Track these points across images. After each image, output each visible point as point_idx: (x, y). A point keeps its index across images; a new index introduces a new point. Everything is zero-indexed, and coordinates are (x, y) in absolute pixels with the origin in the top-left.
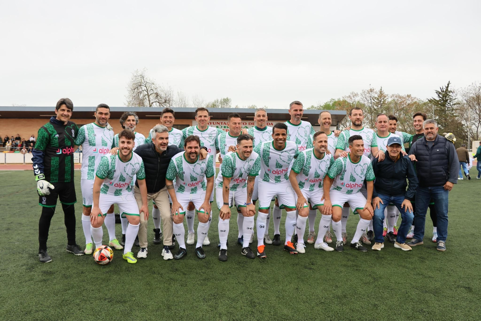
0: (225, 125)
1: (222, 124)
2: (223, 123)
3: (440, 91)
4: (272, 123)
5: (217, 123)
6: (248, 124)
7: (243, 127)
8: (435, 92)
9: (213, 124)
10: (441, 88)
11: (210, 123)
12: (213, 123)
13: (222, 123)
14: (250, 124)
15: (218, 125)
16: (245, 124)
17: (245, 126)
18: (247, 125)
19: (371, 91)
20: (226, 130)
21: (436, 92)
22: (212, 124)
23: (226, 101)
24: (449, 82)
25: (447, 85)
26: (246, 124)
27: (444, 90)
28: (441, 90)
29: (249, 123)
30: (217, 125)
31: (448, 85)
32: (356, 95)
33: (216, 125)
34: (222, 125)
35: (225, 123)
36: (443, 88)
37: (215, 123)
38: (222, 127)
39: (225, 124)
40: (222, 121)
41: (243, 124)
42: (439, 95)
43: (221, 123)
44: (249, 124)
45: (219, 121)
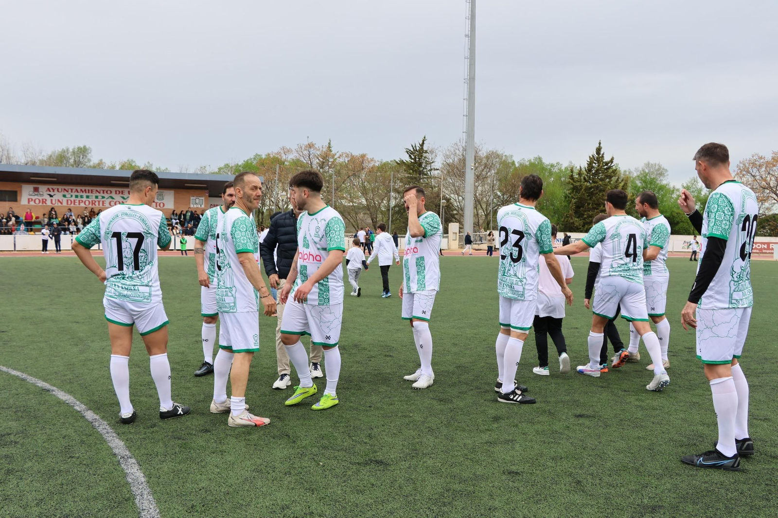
0: (76, 194)
1: (72, 192)
2: (74, 191)
3: (412, 150)
5: (65, 189)
6: (114, 193)
7: (106, 197)
8: (405, 151)
9: (58, 191)
10: (412, 146)
11: (52, 189)
12: (58, 189)
13: (72, 190)
14: (118, 192)
15: (66, 193)
16: (109, 192)
17: (110, 195)
18: (113, 195)
19: (310, 146)
20: (79, 201)
21: (407, 152)
22: (56, 190)
23: (83, 151)
24: (425, 138)
25: (421, 142)
26: (111, 192)
27: (418, 148)
28: (413, 148)
29: (116, 191)
30: (64, 194)
31: (423, 141)
32: (289, 151)
33: (62, 193)
34: (72, 194)
35: (77, 190)
36: (415, 146)
37: (60, 190)
38: (72, 196)
39: (78, 192)
40: (72, 187)
41: (107, 192)
42: (410, 156)
43: (70, 191)
44: (116, 193)
45: (67, 188)
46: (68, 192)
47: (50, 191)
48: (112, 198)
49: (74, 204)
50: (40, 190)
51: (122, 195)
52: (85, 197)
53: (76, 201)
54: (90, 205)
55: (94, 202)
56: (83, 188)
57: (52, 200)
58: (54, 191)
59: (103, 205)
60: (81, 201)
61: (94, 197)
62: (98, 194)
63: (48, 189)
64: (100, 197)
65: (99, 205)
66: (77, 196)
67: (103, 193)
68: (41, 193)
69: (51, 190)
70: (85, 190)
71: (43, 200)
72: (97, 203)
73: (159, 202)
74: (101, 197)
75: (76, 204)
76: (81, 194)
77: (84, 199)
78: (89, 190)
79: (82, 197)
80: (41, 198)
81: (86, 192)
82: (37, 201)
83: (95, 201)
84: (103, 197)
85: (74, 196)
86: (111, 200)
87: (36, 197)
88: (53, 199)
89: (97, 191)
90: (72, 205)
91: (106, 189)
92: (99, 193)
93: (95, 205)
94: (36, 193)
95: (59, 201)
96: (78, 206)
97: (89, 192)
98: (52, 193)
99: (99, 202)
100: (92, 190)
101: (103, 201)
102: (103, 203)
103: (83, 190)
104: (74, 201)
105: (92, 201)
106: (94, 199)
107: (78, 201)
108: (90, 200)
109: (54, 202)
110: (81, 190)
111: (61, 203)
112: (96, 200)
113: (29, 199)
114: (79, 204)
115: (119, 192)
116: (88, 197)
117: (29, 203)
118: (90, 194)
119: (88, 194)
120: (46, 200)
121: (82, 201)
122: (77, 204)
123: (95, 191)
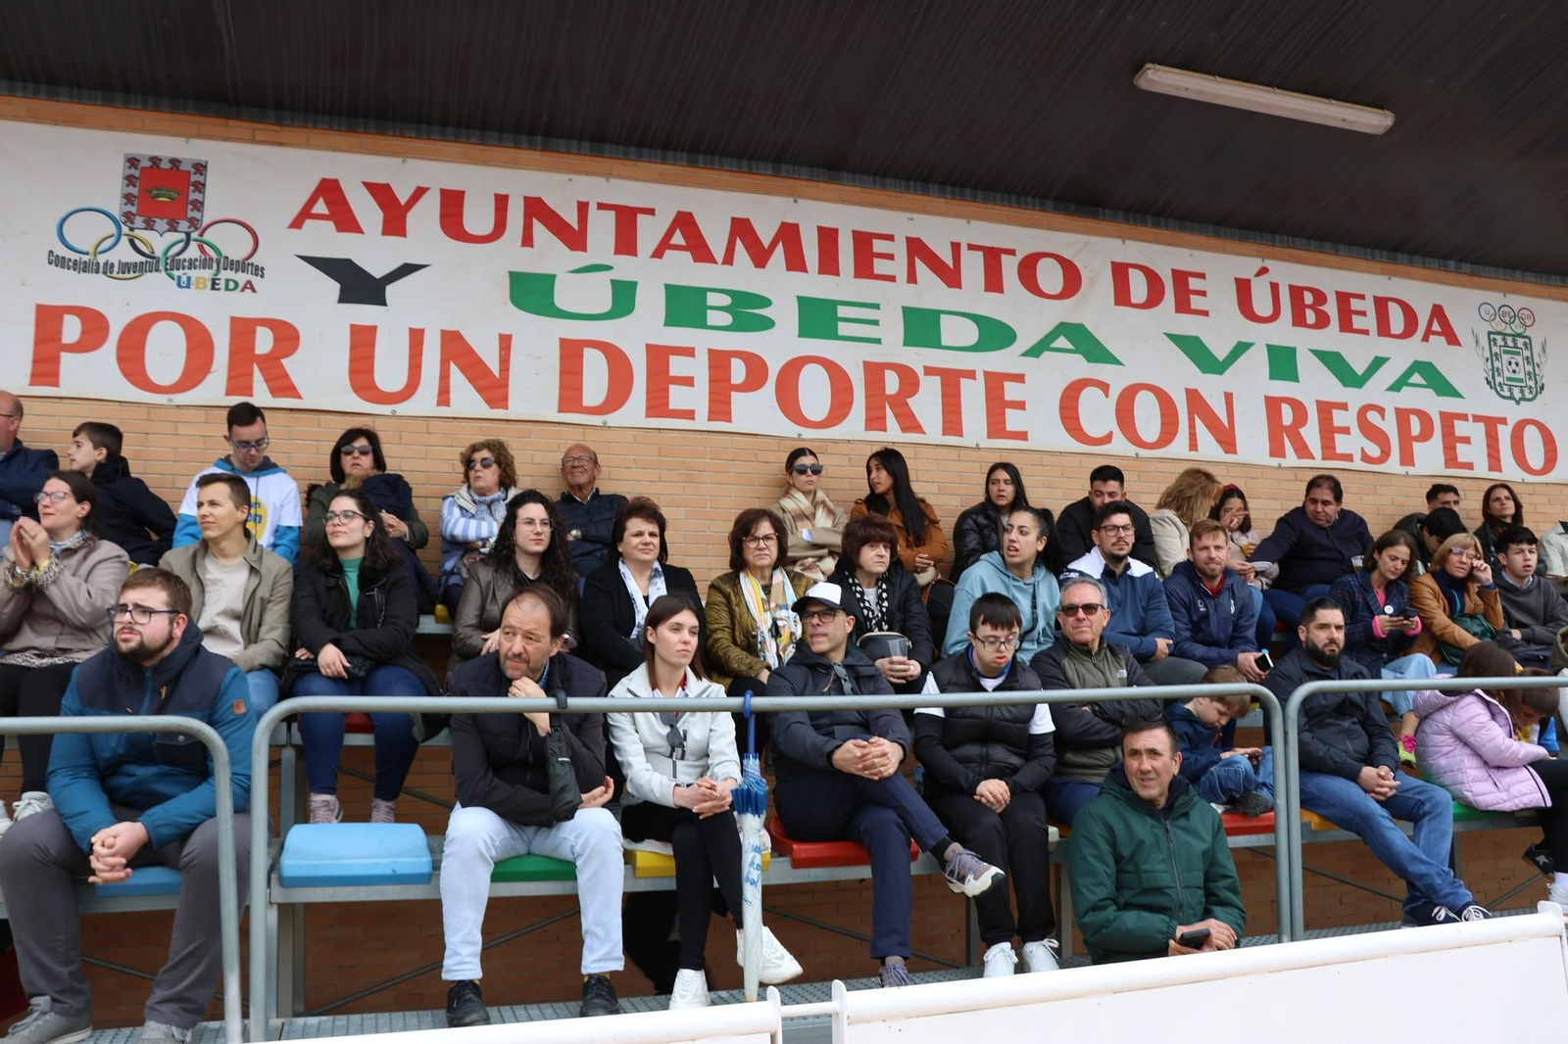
0: (682, 269)
1: (626, 243)
2: (649, 233)
4: (1438, 312)
5: (536, 208)
6: (1098, 286)
7: (1026, 339)
11: (381, 193)
12: (452, 205)
13: (627, 220)
14: (1139, 288)
15: (549, 254)
16: (1050, 276)
18: (1094, 308)
20: (719, 362)
22: (425, 217)
26: (1071, 279)
29: (1120, 271)
30: (529, 261)
33: (509, 255)
34: (625, 268)
35: (685, 222)
37: (478, 217)
38: (624, 297)
39: (700, 251)
40: (628, 191)
41: (1029, 277)
43: (602, 229)
44: (1122, 297)
46: (575, 239)
47: (346, 221)
48: (1091, 348)
49: (657, 404)
50: (216, 202)
51: (1187, 325)
52: (785, 313)
53: (677, 366)
54: (854, 427)
55: (892, 383)
56: (767, 212)
57: (363, 341)
58: (395, 223)
59: (996, 427)
60: (738, 372)
61: (892, 329)
62: (930, 292)
63: (329, 190)
64: (958, 331)
65: (952, 422)
66: (684, 306)
67: (994, 283)
68: (232, 243)
69: (367, 211)
70: (789, 234)
71: (242, 330)
72: (927, 404)
73: (1514, 413)
74: (970, 333)
75: (678, 398)
76: (742, 274)
77: (778, 345)
78: (828, 238)
79: (748, 312)
80: (216, 311)
81: (795, 262)
82: (165, 353)
83: (910, 381)
84: (994, 335)
85: (651, 303)
86: (1079, 367)
87: (155, 292)
88: (390, 322)
89: (917, 248)
90: (634, 411)
91: (1019, 236)
92: (951, 277)
93: (910, 423)
94: (160, 241)
95: (455, 347)
96: (701, 421)
97: (829, 264)
98: (374, 253)
99: (951, 382)
100: (863, 241)
101: (995, 382)
102: (997, 406)
103: (766, 234)
104: (658, 356)
105: (874, 372)
106: (893, 348)
107: (698, 368)
108: (851, 359)
109: (390, 373)
110: (741, 229)
111: (494, 389)
112: (917, 358)
113: (48, 319)
114: (720, 407)
115: (1153, 279)
116: (817, 318)
117: (45, 368)
118: (844, 286)
119: (814, 284)
120: (287, 337)
121: (757, 370)
122: (693, 398)
123: (900, 249)
